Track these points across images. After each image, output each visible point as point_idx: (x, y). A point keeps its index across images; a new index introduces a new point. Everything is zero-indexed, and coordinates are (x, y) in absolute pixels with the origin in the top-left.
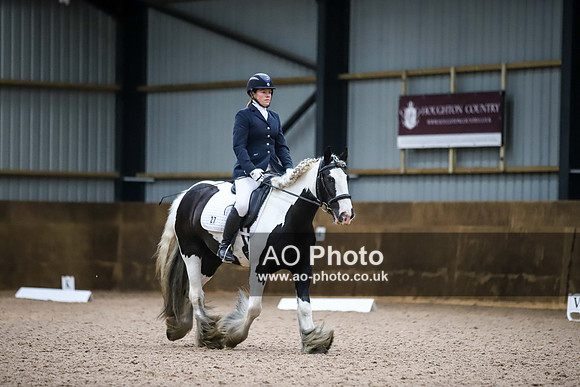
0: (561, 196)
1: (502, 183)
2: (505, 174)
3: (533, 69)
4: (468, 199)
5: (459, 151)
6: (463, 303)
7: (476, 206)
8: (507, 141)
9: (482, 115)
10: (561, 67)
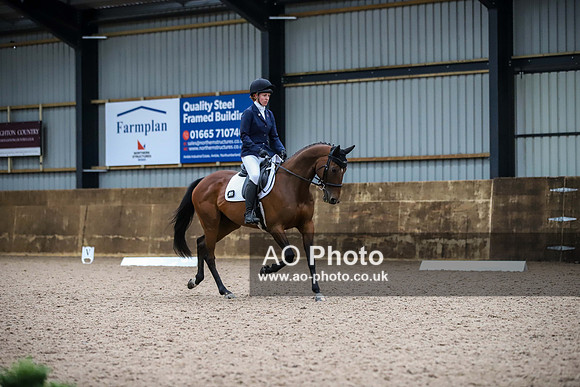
0: (78, 187)
1: (41, 178)
2: (43, 172)
3: (59, 107)
4: (20, 189)
5: (13, 158)
6: (19, 254)
7: (26, 193)
8: (44, 152)
9: (28, 136)
10: (75, 106)
